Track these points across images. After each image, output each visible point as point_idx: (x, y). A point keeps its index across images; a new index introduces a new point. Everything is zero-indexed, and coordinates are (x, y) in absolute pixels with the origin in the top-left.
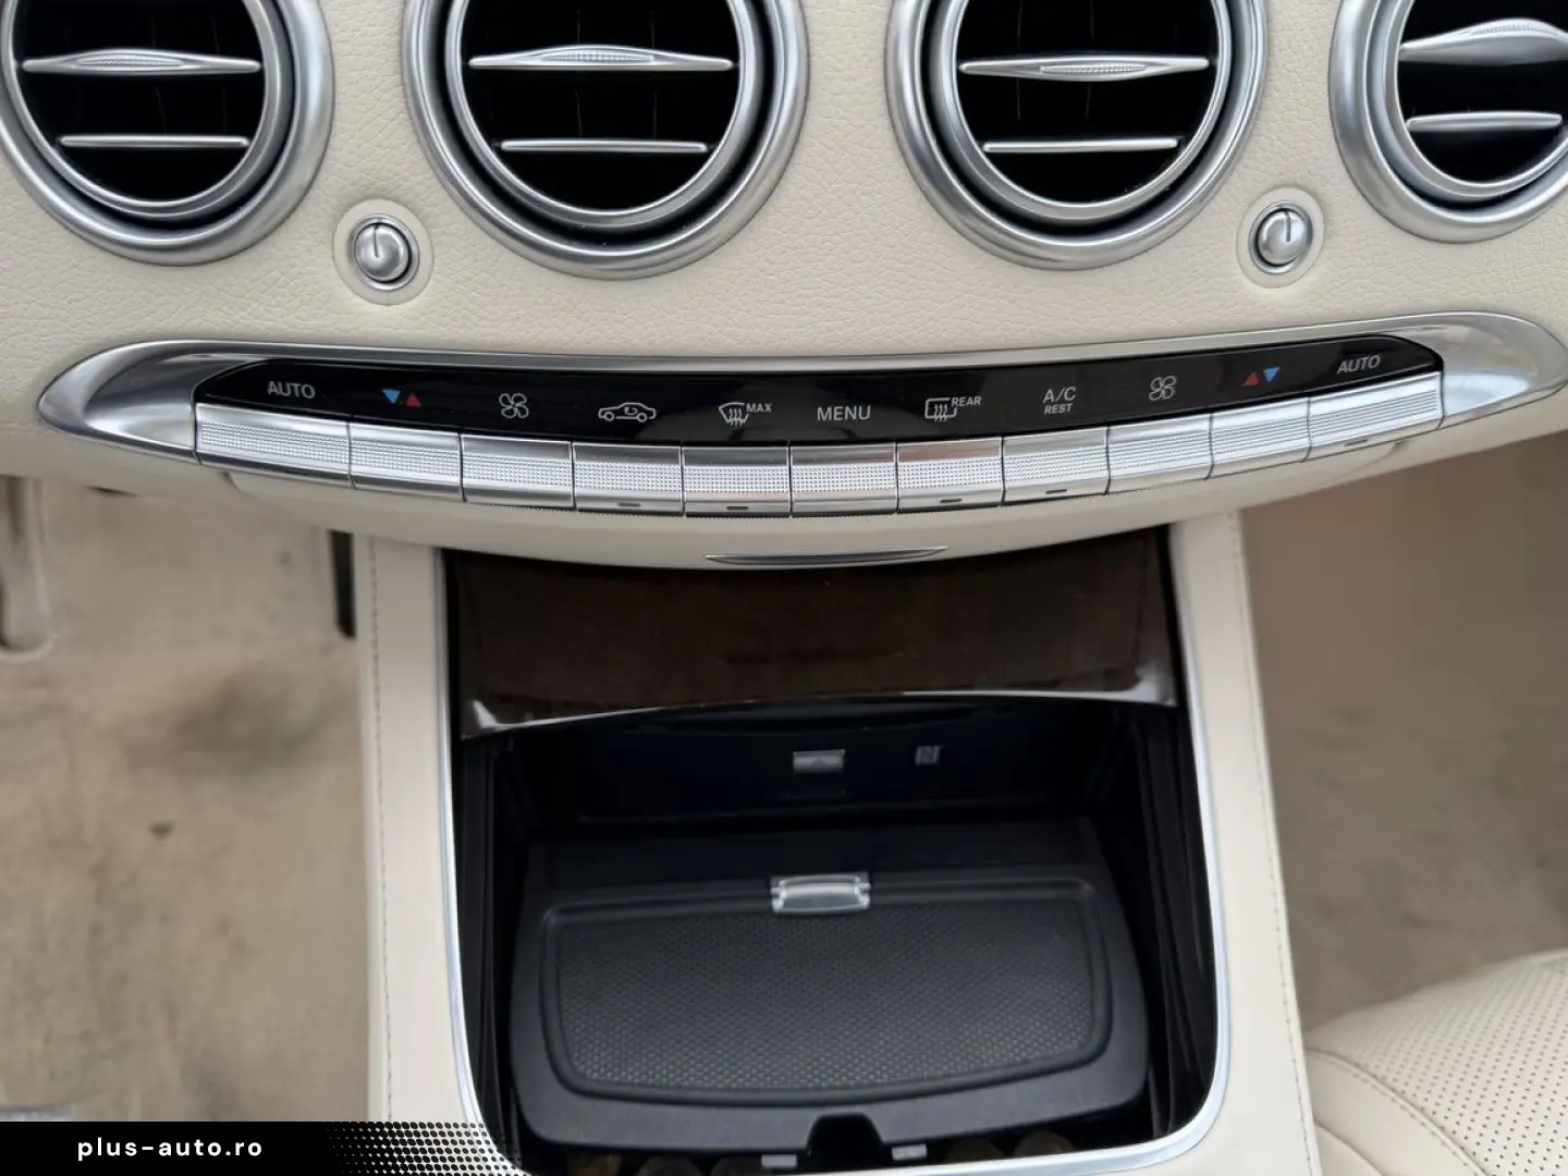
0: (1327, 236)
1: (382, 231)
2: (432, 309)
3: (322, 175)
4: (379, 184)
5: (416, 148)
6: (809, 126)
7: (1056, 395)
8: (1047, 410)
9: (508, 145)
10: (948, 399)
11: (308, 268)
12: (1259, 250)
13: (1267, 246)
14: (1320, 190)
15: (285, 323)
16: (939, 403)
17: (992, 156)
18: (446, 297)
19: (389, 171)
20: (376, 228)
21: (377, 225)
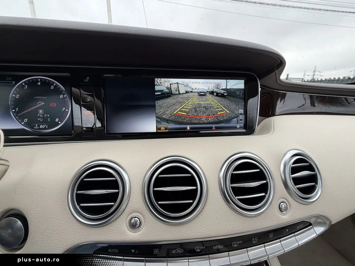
0: (290, 206)
1: (136, 218)
2: (143, 234)
3: (126, 208)
4: (136, 210)
5: (143, 203)
6: (209, 196)
7: (254, 239)
8: (253, 242)
9: (159, 203)
10: (236, 242)
11: (121, 227)
12: (280, 209)
13: (281, 208)
14: (287, 199)
15: (115, 238)
16: (235, 243)
17: (238, 199)
18: (146, 231)
19: (138, 208)
20: (135, 218)
21: (135, 217)
